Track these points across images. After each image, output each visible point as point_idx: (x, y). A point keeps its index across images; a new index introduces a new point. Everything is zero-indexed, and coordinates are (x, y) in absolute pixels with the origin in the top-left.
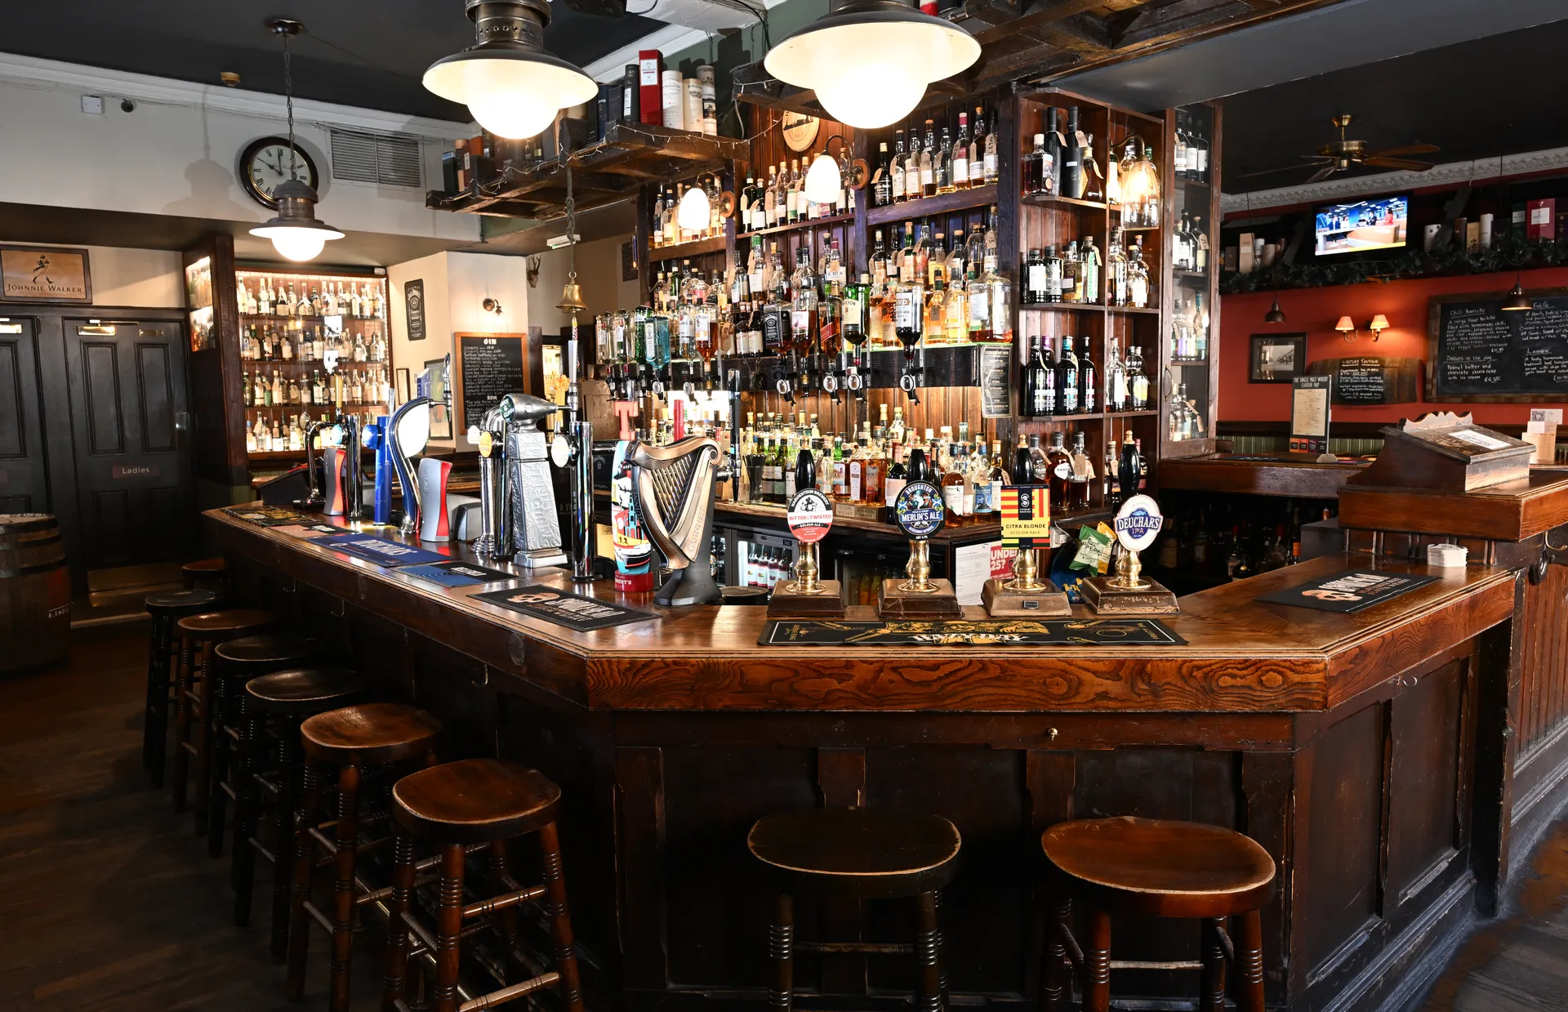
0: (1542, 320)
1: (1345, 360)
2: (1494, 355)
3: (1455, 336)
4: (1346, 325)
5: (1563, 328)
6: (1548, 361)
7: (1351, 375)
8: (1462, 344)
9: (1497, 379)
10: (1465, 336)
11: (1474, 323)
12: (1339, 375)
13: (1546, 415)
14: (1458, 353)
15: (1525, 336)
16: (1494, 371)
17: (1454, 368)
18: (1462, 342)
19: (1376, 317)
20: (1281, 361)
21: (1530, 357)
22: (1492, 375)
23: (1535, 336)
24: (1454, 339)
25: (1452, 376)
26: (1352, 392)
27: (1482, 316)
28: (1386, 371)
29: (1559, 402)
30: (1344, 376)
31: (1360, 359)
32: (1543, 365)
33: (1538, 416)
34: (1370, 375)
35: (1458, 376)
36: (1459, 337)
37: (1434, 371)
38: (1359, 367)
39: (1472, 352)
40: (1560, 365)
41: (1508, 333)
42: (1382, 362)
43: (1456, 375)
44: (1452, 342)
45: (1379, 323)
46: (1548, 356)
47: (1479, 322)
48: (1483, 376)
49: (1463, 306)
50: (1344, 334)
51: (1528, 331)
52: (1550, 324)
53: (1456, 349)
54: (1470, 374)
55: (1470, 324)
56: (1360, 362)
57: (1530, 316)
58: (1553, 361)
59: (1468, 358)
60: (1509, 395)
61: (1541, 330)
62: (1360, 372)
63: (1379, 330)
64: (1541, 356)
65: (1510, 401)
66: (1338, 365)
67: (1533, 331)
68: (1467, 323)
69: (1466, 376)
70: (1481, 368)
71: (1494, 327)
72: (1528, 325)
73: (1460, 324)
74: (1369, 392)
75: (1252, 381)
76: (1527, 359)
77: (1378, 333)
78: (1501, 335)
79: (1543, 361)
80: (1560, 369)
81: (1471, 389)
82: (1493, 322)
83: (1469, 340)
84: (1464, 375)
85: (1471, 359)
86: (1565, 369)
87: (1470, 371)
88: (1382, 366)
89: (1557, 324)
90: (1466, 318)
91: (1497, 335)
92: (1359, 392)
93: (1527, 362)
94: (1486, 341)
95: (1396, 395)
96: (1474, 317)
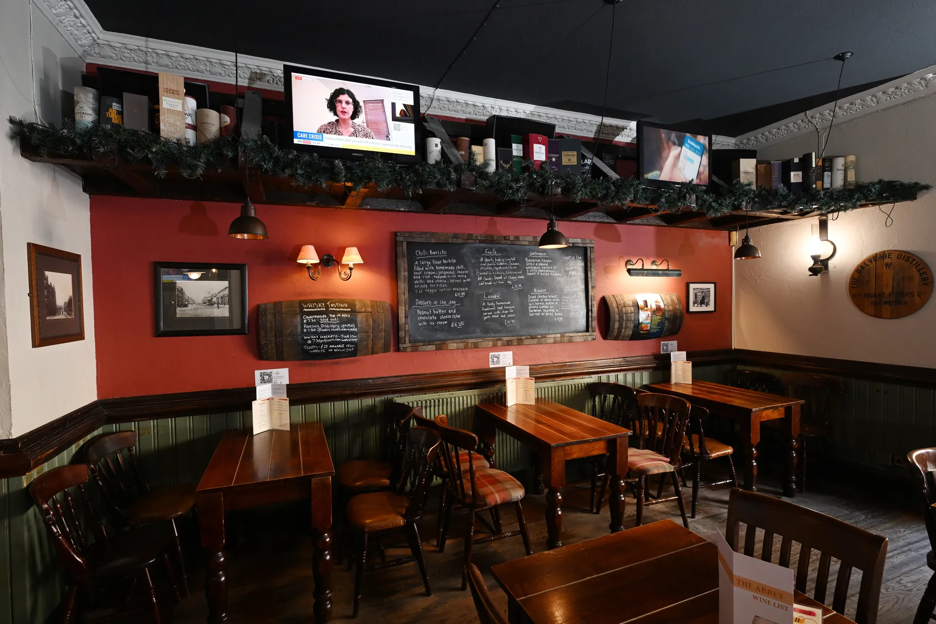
0: (493, 267)
1: (306, 302)
2: (458, 300)
3: (422, 278)
4: (309, 256)
5: (508, 275)
6: (500, 306)
7: (318, 323)
8: (429, 287)
9: (462, 324)
10: (431, 279)
11: (438, 265)
12: (302, 324)
13: (501, 357)
14: (425, 296)
15: (481, 281)
16: (459, 316)
17: (423, 313)
18: (429, 284)
19: (348, 249)
20: (210, 303)
21: (486, 302)
22: (458, 320)
23: (488, 281)
24: (421, 281)
25: (422, 321)
26: (319, 344)
27: (446, 259)
28: (360, 318)
29: (512, 345)
30: (308, 324)
31: (325, 301)
32: (496, 310)
33: (495, 359)
34: (342, 321)
35: (427, 321)
36: (425, 280)
37: (406, 317)
38: (327, 313)
39: (438, 296)
40: (508, 310)
41: (468, 277)
42: (352, 305)
43: (426, 321)
44: (420, 284)
45: (352, 257)
46: (499, 301)
47: (442, 264)
48: (450, 321)
49: (427, 246)
50: (308, 268)
51: (483, 276)
52: (499, 271)
53: (424, 291)
54: (439, 320)
55: (434, 266)
56: (327, 307)
57: (483, 262)
58: (503, 305)
59: (436, 303)
60: (474, 341)
61: (492, 276)
62: (330, 318)
63: (352, 266)
64: (494, 301)
65: (476, 346)
66: (298, 310)
67: (487, 276)
68: (432, 265)
69: (435, 321)
70: (447, 314)
71: (456, 270)
72: (483, 271)
73: (425, 265)
74: (341, 343)
75: (158, 334)
76: (484, 304)
77: (351, 269)
78: (462, 279)
79: (496, 306)
80: (509, 313)
81: (440, 335)
82: (455, 265)
83: (434, 283)
84: (432, 321)
85: (438, 303)
86: (512, 313)
87: (438, 315)
88: (353, 312)
89: (504, 271)
90: (430, 260)
91: (458, 278)
92: (329, 344)
93: (485, 307)
94: (450, 285)
95: (370, 346)
96: (437, 259)
